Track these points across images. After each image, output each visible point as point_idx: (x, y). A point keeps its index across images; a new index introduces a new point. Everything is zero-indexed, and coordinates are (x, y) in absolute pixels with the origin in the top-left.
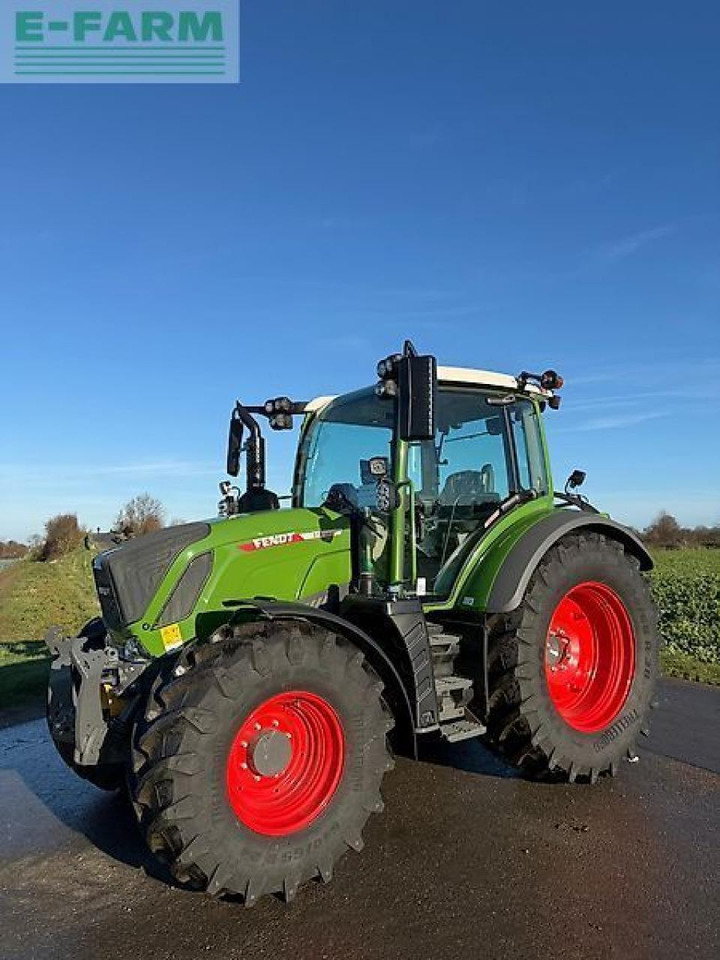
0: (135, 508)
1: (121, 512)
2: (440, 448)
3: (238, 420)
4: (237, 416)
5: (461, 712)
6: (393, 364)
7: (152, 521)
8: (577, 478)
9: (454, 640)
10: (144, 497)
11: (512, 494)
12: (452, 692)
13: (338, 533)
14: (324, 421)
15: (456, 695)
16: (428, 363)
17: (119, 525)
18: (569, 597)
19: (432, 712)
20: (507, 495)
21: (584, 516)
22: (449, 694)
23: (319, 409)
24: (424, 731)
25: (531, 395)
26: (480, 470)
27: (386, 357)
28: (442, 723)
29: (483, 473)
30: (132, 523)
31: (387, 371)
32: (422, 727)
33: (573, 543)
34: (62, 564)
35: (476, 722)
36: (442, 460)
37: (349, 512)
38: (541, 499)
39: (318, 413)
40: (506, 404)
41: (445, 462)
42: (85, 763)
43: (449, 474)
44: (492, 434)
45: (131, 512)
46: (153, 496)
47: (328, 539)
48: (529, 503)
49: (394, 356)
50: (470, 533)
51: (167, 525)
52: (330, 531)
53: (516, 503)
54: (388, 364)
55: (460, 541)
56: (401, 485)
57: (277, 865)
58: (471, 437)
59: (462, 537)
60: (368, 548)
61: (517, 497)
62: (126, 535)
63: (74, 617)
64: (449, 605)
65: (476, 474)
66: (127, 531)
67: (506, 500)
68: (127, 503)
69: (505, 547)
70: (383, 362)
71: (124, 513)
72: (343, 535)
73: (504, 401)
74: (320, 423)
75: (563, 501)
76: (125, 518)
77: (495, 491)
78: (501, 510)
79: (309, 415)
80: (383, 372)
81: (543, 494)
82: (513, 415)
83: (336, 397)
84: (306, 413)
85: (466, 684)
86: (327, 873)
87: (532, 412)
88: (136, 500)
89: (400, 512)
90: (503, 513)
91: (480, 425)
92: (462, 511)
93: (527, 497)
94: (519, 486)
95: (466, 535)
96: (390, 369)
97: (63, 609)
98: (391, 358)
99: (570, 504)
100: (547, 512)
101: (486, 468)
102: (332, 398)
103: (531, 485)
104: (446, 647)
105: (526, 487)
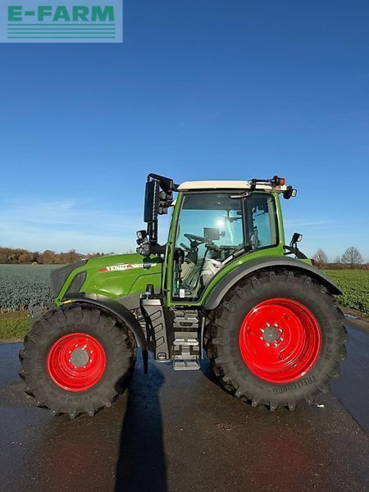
8: (296, 237)
9: (195, 321)
13: (154, 265)
19: (165, 354)
33: (266, 275)
40: (244, 198)
47: (148, 268)
52: (149, 264)
53: (244, 252)
56: (171, 243)
57: (65, 402)
61: (243, 249)
64: (199, 304)
72: (157, 266)
73: (242, 196)
75: (288, 251)
78: (233, 256)
86: (91, 412)
90: (235, 257)
93: (249, 249)
99: (291, 252)
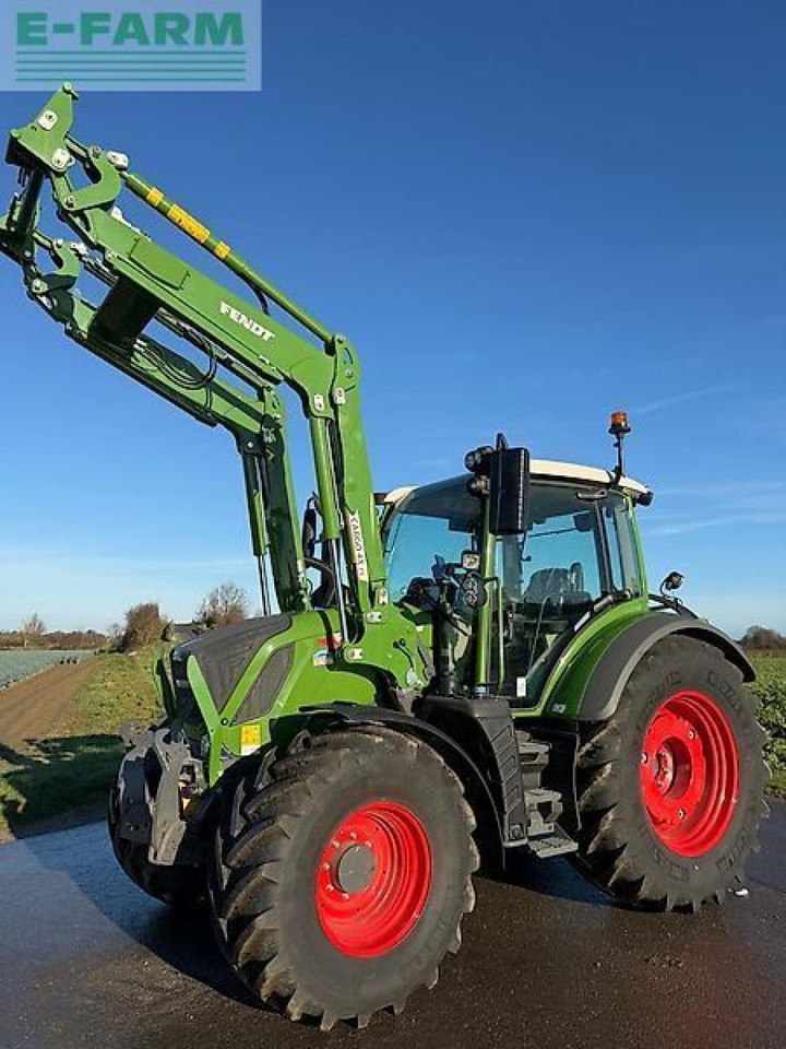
0: (219, 598)
1: (205, 601)
2: (523, 543)
3: (313, 510)
4: (312, 506)
5: (550, 828)
6: (482, 456)
7: (236, 611)
8: (672, 581)
9: (542, 749)
10: (228, 586)
11: (605, 594)
12: (539, 804)
13: (420, 628)
14: (405, 512)
15: (545, 809)
16: (520, 456)
17: (201, 616)
18: (666, 706)
19: (521, 825)
20: (599, 595)
21: (680, 619)
22: (536, 807)
23: (397, 501)
24: (512, 844)
25: (625, 490)
26: (569, 568)
27: (475, 449)
28: (531, 839)
29: (572, 572)
30: (215, 614)
31: (475, 464)
32: (511, 840)
34: (141, 656)
35: (566, 838)
36: (524, 557)
37: (430, 608)
38: (635, 601)
39: (397, 506)
40: (598, 499)
41: (529, 559)
42: (159, 861)
43: (534, 572)
44: (580, 530)
45: (214, 602)
46: (238, 585)
48: (624, 604)
49: (484, 448)
50: (560, 633)
51: (251, 616)
53: (610, 603)
54: (477, 456)
55: (549, 643)
56: (488, 580)
58: (557, 533)
59: (550, 639)
60: (450, 646)
61: (610, 598)
62: (208, 626)
63: (150, 713)
64: (537, 712)
65: (565, 571)
66: (209, 622)
67: (598, 600)
68: (211, 591)
69: (597, 651)
70: (472, 454)
71: (208, 602)
72: (425, 632)
73: (597, 496)
74: (400, 515)
75: (658, 604)
76: (208, 608)
77: (585, 590)
78: (592, 612)
79: (388, 506)
80: (472, 463)
81: (637, 595)
82: (604, 510)
83: (414, 488)
84: (386, 504)
85: (554, 797)
87: (624, 508)
88: (220, 590)
89: (486, 611)
90: (594, 615)
91: (568, 520)
92: (550, 610)
93: (621, 598)
94: (612, 586)
95: (554, 636)
96: (479, 461)
97: (139, 704)
98: (480, 450)
99: (667, 607)
100: (641, 615)
101: (576, 567)
102: (410, 489)
103: (624, 585)
104: (534, 756)
105: (620, 588)
